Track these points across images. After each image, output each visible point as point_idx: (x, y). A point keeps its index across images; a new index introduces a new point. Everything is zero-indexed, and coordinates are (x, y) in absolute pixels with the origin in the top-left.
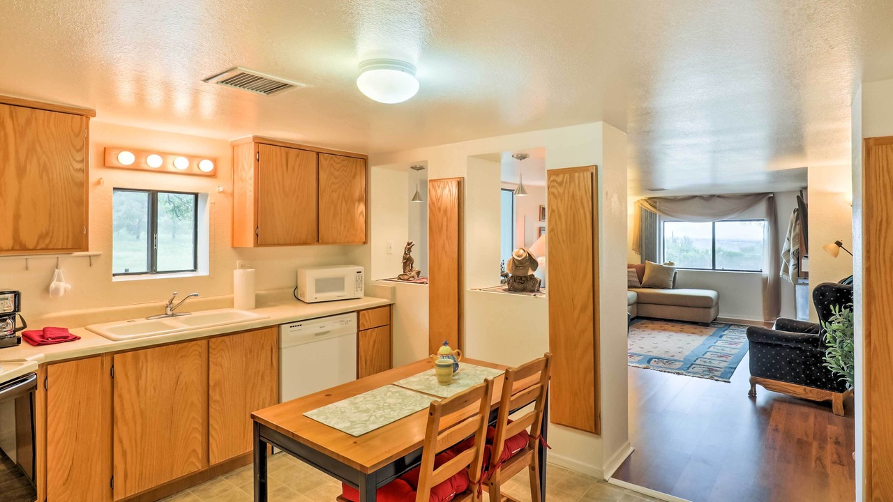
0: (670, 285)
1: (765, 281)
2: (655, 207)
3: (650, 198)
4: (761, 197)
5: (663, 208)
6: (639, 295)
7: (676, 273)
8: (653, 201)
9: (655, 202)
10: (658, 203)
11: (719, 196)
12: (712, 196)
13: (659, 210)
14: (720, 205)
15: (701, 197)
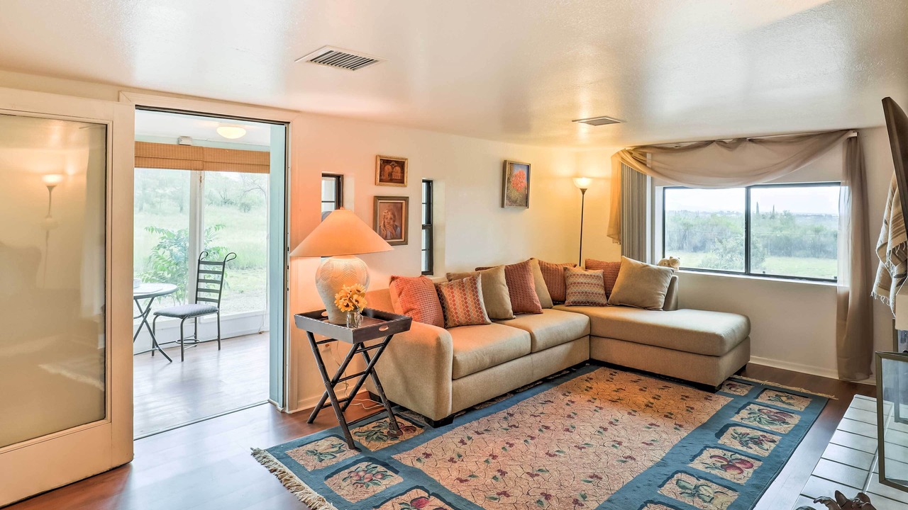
0: (657, 302)
1: (843, 301)
2: (643, 163)
3: (637, 148)
4: (833, 137)
5: (656, 164)
6: (592, 321)
7: (673, 280)
8: (641, 152)
9: (644, 155)
10: (649, 156)
11: (751, 140)
12: (740, 141)
13: (652, 169)
14: (752, 155)
15: (721, 142)
